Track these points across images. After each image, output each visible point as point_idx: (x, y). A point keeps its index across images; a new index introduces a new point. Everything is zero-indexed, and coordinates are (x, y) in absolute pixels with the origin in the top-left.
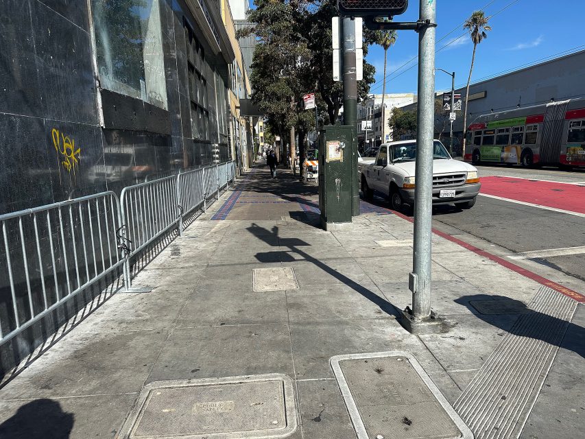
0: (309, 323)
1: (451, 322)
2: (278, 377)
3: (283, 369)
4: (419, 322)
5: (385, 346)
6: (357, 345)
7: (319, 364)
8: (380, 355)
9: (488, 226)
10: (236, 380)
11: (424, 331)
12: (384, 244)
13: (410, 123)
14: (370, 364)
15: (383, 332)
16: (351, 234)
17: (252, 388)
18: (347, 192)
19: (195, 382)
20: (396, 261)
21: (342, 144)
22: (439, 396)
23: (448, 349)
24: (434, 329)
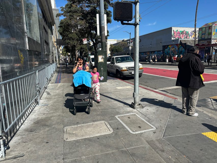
0: (105, 109)
1: (144, 106)
2: (103, 122)
3: (103, 120)
4: (136, 106)
5: (129, 112)
6: (121, 113)
7: (113, 118)
8: (128, 114)
9: (147, 82)
10: (91, 123)
11: (138, 108)
12: (119, 88)
13: (116, 50)
14: (126, 116)
15: (127, 110)
16: (107, 86)
17: (97, 125)
18: (105, 72)
19: (79, 125)
20: (124, 92)
21: (103, 56)
22: (146, 121)
23: (145, 112)
24: (140, 107)
